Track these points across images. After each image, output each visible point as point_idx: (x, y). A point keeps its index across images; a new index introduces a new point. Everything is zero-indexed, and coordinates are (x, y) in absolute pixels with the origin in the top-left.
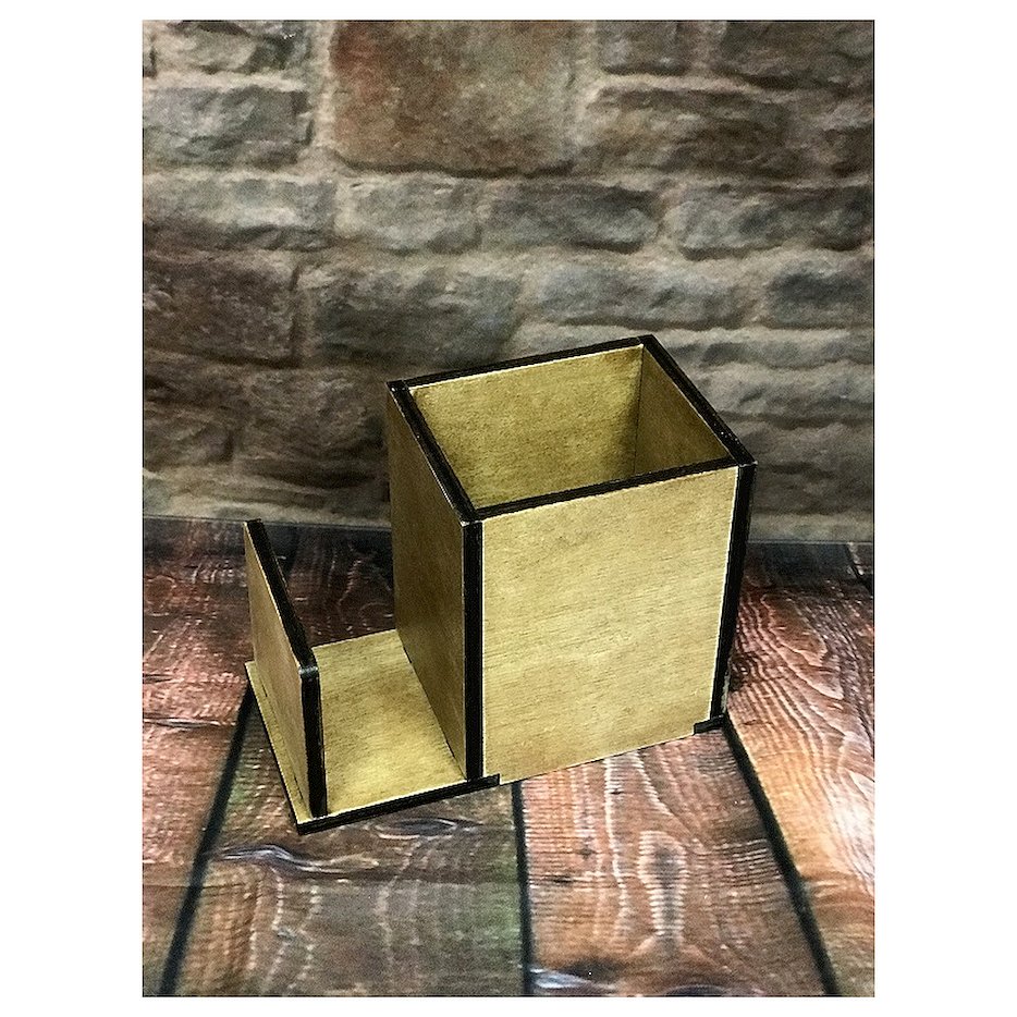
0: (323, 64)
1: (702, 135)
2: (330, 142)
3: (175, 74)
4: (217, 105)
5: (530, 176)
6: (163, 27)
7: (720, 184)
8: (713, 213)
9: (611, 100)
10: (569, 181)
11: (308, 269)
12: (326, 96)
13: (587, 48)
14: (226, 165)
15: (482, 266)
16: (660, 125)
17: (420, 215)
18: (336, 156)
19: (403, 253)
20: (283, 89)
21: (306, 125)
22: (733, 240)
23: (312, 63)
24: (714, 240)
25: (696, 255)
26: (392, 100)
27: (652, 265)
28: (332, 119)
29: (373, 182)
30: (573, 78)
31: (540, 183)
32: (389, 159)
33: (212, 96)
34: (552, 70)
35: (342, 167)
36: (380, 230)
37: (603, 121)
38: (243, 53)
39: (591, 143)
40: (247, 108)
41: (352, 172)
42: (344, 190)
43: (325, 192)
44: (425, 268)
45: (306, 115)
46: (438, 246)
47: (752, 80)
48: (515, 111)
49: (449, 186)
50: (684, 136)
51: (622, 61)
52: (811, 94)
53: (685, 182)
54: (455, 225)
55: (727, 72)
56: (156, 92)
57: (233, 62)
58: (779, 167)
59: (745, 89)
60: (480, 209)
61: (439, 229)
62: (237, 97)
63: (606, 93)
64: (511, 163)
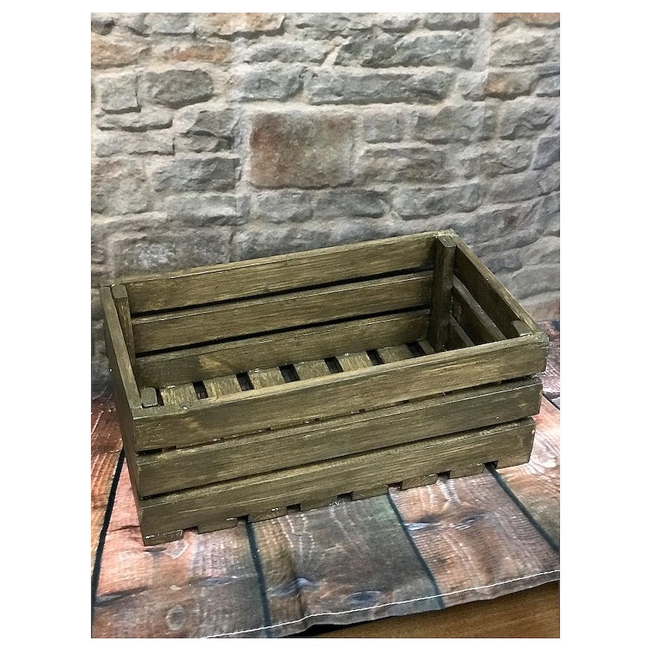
0: (246, 146)
1: (409, 167)
2: (248, 178)
3: (183, 154)
4: (200, 166)
5: (335, 188)
6: (178, 134)
7: (417, 188)
8: (415, 200)
9: (370, 154)
10: (351, 188)
11: (238, 233)
12: (248, 159)
13: (359, 133)
14: (204, 191)
15: (313, 226)
16: (391, 164)
17: (286, 206)
18: (252, 184)
19: (279, 223)
20: (229, 158)
21: (239, 172)
22: (423, 212)
23: (242, 146)
24: (415, 212)
25: (407, 218)
26: (275, 159)
27: (388, 223)
28: (250, 169)
29: (266, 194)
30: (354, 146)
31: (339, 190)
32: (274, 184)
33: (198, 162)
34: (344, 143)
35: (253, 188)
36: (269, 214)
37: (367, 163)
38: (213, 144)
39: (361, 172)
40: (214, 166)
41: (258, 190)
42: (254, 198)
43: (246, 199)
44: (288, 228)
45: (239, 168)
46: (294, 219)
47: (429, 142)
48: (329, 161)
49: (299, 194)
50: (401, 168)
51: (374, 138)
52: (454, 145)
53: (402, 187)
54: (301, 210)
55: (419, 139)
56: (174, 161)
57: (208, 148)
58: (442, 178)
59: (427, 145)
60: (312, 203)
61: (294, 212)
62: (209, 162)
63: (368, 152)
64: (327, 183)
